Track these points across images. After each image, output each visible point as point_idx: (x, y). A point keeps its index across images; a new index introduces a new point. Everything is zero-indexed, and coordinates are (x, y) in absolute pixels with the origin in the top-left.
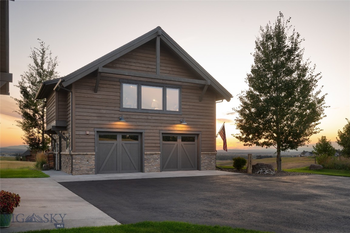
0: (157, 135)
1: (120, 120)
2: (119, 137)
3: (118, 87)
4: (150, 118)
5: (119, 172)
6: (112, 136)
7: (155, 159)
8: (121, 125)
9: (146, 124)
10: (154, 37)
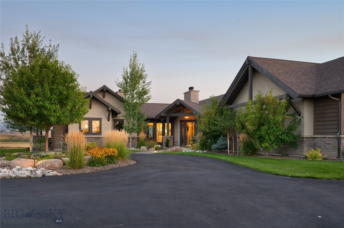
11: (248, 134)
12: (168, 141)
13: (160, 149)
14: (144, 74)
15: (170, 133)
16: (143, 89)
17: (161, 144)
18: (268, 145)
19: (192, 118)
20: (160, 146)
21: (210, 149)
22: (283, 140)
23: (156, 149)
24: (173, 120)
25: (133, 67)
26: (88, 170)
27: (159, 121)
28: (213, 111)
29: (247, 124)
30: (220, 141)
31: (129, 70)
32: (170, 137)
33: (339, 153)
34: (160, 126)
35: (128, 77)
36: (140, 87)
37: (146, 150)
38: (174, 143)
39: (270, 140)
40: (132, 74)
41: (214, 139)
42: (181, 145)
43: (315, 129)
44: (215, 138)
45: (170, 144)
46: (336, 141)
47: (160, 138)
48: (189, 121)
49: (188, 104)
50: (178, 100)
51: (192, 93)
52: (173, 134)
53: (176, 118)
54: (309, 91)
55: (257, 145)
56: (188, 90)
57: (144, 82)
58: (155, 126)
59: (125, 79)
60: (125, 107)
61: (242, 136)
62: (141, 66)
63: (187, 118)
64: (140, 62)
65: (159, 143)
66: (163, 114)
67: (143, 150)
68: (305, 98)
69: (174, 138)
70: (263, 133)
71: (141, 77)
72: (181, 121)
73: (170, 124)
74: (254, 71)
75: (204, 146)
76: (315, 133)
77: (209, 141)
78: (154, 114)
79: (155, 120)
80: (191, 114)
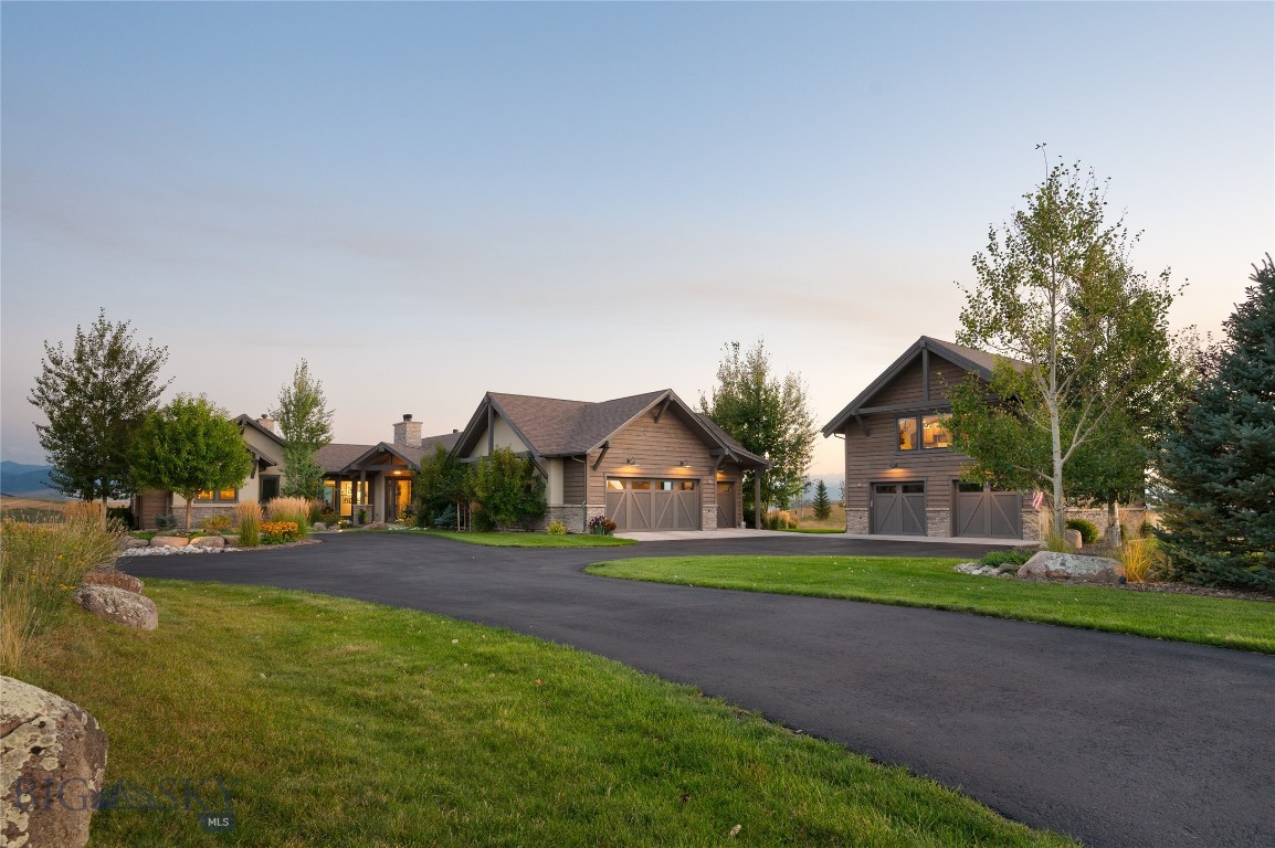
0: (946, 483)
1: (896, 466)
2: (899, 490)
3: (892, 425)
4: (934, 459)
5: (897, 534)
6: (886, 487)
7: (942, 520)
8: (897, 474)
9: (929, 469)
10: (918, 352)
11: (480, 502)
12: (363, 513)
13: (350, 526)
14: (320, 397)
15: (367, 498)
16: (318, 424)
17: (351, 518)
18: (504, 517)
19: (407, 473)
20: (348, 522)
21: (434, 527)
22: (524, 512)
23: (342, 527)
24: (372, 477)
25: (301, 385)
26: (260, 547)
27: (346, 478)
28: (437, 467)
29: (476, 489)
30: (447, 513)
31: (293, 390)
32: (367, 507)
33: (585, 525)
34: (346, 487)
35: (291, 401)
36: (313, 418)
37: (325, 528)
38: (373, 516)
39: (507, 510)
40: (298, 400)
41: (440, 510)
42: (386, 521)
43: (565, 496)
44: (441, 508)
45: (367, 518)
46: (582, 512)
47: (346, 509)
48: (402, 478)
49: (400, 451)
50: (382, 443)
51: (409, 426)
52: (371, 500)
53: (377, 473)
54: (555, 450)
55: (493, 518)
56: (402, 420)
57: (320, 411)
58: (338, 486)
59: (285, 405)
60: (286, 455)
61: (473, 506)
62: (315, 385)
63: (397, 473)
64: (314, 377)
65: (346, 518)
66: (354, 467)
67: (319, 529)
68: (549, 458)
69: (373, 508)
70: (497, 501)
71: (315, 402)
72: (387, 479)
73: (367, 483)
74: (495, 413)
75: (424, 521)
76: (565, 502)
77: (433, 512)
78: (339, 465)
79: (338, 477)
80: (404, 467)
